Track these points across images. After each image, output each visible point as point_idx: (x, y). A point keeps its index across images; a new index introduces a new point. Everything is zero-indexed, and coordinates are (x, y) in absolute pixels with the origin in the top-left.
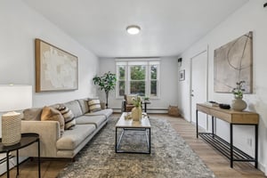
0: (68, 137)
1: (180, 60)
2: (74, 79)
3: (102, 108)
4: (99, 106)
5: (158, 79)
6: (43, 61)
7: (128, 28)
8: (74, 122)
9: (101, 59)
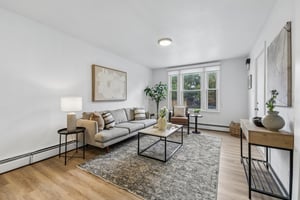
0: (105, 134)
1: (248, 61)
2: (122, 91)
3: (147, 118)
4: (144, 116)
5: (218, 87)
6: (96, 80)
7: (159, 41)
8: (113, 124)
9: (154, 71)
